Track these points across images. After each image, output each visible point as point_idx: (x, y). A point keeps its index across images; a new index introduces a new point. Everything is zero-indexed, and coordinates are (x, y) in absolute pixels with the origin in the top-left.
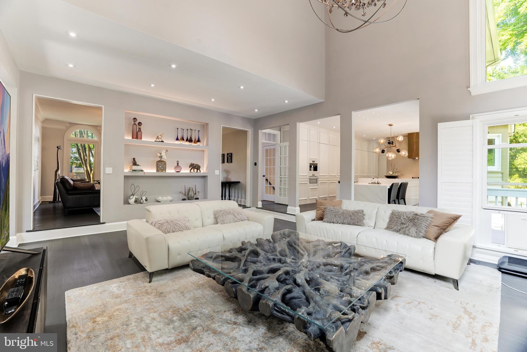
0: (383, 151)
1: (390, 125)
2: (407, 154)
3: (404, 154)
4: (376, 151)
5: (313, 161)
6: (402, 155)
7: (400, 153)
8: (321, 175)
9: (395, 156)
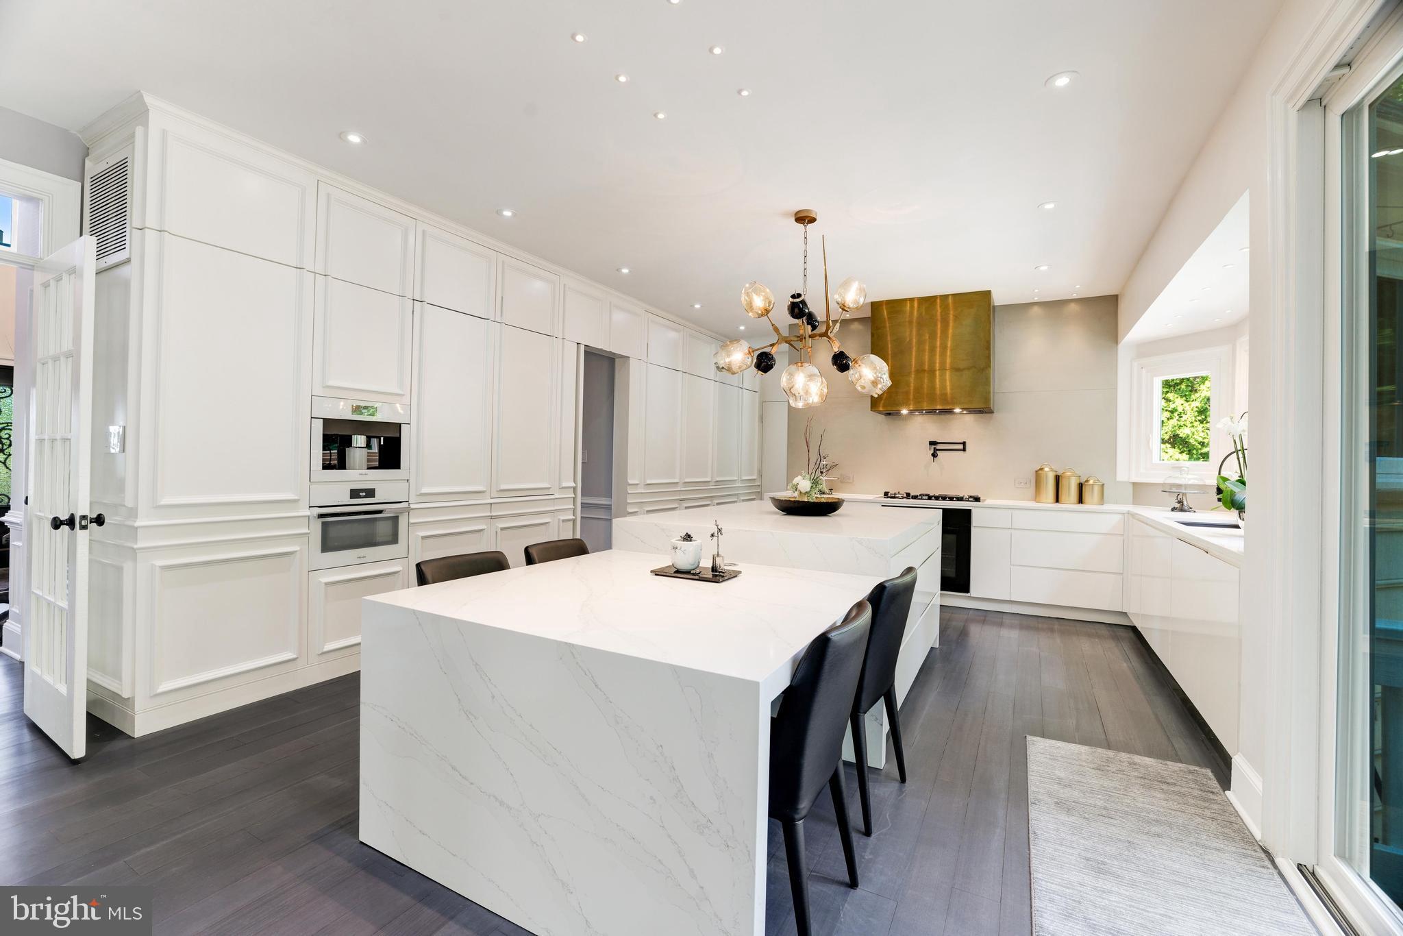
0: (764, 363)
1: (804, 218)
2: (886, 377)
3: (873, 379)
4: (730, 362)
5: (357, 409)
6: (862, 382)
7: (851, 371)
8: (425, 490)
9: (826, 390)
